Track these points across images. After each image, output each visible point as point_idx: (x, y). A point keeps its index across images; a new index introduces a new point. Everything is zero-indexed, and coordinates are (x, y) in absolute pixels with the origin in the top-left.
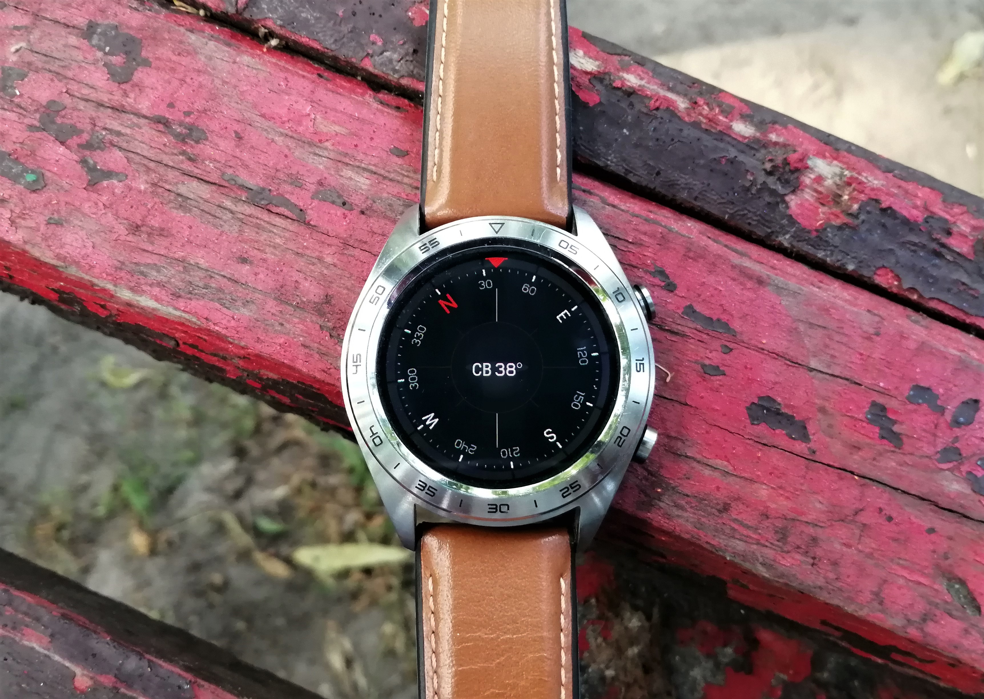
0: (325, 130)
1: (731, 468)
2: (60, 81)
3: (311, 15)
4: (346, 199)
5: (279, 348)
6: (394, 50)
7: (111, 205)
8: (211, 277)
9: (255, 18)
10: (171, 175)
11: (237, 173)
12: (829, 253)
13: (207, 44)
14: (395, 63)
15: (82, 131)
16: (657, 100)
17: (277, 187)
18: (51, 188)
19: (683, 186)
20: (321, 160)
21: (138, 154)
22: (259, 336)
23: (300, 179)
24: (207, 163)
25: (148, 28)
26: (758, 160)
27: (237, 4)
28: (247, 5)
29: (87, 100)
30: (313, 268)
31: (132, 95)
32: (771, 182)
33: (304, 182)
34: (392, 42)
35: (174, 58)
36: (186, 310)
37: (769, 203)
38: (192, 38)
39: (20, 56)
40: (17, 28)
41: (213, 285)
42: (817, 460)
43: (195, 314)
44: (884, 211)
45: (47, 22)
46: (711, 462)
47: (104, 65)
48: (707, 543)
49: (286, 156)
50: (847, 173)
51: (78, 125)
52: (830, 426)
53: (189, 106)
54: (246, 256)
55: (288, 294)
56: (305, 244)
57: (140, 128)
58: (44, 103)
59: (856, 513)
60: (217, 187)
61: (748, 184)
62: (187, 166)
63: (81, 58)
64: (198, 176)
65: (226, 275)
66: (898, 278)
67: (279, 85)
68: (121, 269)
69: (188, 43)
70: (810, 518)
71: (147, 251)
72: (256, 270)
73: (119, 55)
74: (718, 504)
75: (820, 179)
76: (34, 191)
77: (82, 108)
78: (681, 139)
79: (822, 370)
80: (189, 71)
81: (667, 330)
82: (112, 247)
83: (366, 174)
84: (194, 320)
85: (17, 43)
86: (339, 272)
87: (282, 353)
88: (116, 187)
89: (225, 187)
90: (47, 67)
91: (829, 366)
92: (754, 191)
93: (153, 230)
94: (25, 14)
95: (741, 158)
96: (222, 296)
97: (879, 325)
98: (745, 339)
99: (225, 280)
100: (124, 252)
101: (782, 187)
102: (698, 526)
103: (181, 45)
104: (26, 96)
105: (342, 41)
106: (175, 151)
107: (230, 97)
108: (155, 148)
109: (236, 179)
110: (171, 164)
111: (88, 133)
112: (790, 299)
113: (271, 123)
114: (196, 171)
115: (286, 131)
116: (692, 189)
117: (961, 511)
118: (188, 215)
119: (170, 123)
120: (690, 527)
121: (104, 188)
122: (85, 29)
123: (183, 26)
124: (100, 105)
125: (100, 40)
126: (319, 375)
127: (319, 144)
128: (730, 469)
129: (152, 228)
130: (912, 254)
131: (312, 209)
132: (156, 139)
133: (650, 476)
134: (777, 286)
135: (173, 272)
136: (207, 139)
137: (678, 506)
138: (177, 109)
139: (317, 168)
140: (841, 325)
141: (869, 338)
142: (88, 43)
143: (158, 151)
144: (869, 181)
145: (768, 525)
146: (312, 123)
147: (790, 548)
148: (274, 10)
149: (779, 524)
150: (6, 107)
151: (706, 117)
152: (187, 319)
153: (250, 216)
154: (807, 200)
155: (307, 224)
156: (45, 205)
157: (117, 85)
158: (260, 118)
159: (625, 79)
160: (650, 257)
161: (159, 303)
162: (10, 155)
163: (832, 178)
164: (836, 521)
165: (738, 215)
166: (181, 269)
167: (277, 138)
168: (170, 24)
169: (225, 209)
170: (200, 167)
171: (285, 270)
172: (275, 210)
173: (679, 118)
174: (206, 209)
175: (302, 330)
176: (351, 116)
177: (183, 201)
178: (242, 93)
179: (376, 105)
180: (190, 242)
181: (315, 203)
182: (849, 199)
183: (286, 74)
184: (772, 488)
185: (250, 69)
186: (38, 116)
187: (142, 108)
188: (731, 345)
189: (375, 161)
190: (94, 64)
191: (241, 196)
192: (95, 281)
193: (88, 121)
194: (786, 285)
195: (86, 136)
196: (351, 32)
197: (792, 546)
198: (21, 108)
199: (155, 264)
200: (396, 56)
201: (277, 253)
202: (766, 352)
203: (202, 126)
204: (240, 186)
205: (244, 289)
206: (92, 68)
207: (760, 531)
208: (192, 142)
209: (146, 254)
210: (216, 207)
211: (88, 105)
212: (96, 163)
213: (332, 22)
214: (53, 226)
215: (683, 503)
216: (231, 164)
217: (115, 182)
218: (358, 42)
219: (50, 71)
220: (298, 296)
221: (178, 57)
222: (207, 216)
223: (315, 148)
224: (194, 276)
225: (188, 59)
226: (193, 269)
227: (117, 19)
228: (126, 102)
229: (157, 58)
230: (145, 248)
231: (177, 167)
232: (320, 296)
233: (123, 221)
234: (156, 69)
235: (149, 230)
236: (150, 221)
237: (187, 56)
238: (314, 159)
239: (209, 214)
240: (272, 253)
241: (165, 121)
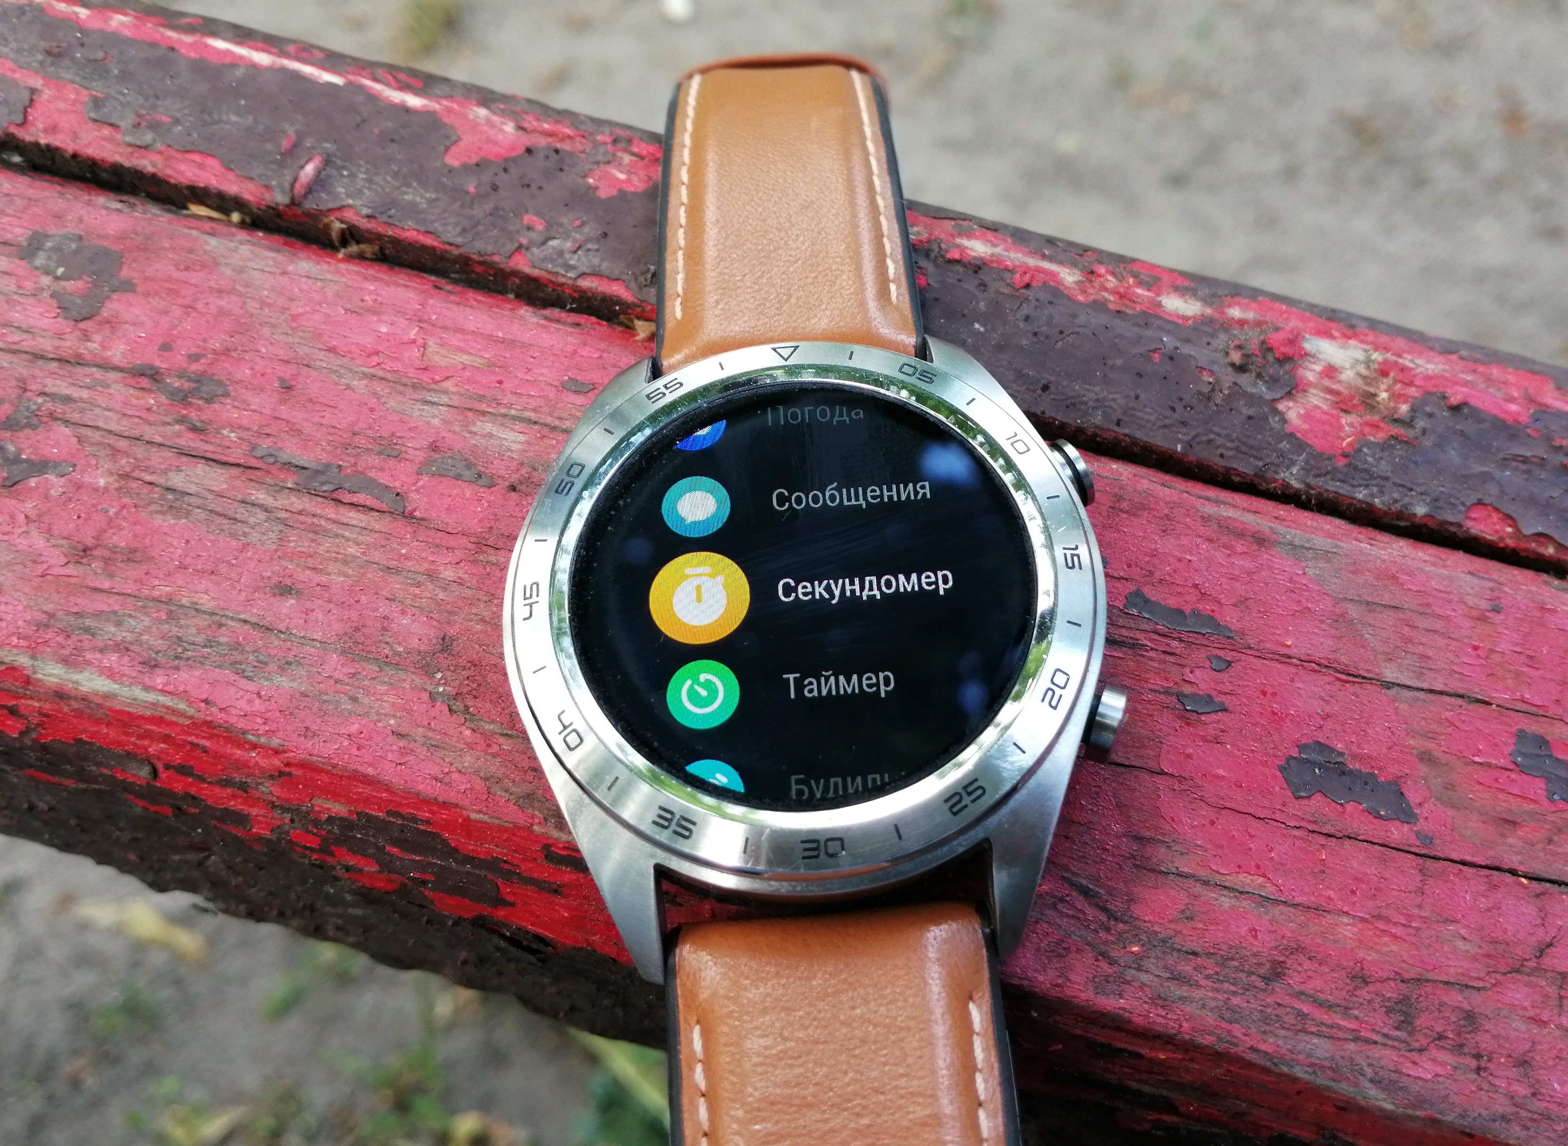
0: (443, 363)
1: (1272, 888)
3: (422, 197)
4: (482, 469)
5: (346, 743)
6: (566, 236)
7: (39, 516)
8: (221, 625)
9: (323, 208)
10: (158, 458)
11: (280, 444)
12: (1375, 489)
13: (236, 250)
14: (567, 256)
16: (1025, 273)
17: (352, 460)
19: (1091, 403)
20: (434, 410)
21: (97, 428)
22: (308, 724)
23: (396, 444)
24: (225, 432)
25: (136, 234)
26: (1216, 351)
27: (292, 190)
28: (310, 189)
29: (15, 352)
30: (417, 591)
31: (98, 338)
32: (1245, 380)
33: (404, 449)
34: (561, 225)
35: (178, 275)
36: (166, 689)
37: (1250, 418)
38: (213, 243)
41: (224, 639)
42: (1439, 854)
43: (184, 695)
44: (1455, 409)
46: (1230, 880)
47: (52, 296)
48: (1252, 1048)
49: (372, 410)
50: (1376, 356)
52: (1450, 786)
53: (198, 346)
54: (288, 582)
55: (369, 642)
56: (403, 551)
57: (108, 386)
59: (1541, 953)
60: (241, 469)
61: (1206, 389)
62: (187, 442)
63: (13, 288)
64: (208, 455)
65: (248, 619)
66: (1509, 518)
67: (362, 301)
68: (47, 626)
69: (204, 251)
70: (1451, 974)
71: (101, 591)
72: (309, 604)
73: (81, 279)
74: (1259, 965)
75: (1331, 371)
78: (1077, 329)
79: (1408, 683)
80: (202, 293)
82: (35, 589)
83: (519, 426)
84: (182, 706)
86: (469, 592)
87: (354, 751)
88: (53, 486)
89: (256, 468)
91: (1420, 676)
92: (1219, 399)
93: (114, 553)
95: (1186, 350)
96: (239, 657)
97: (1496, 594)
98: (1252, 643)
99: (247, 627)
100: (55, 597)
101: (1268, 389)
102: (1227, 1015)
103: (192, 256)
105: (476, 230)
106: (168, 419)
107: (273, 326)
108: (131, 417)
109: (277, 454)
110: (158, 439)
111: (11, 402)
112: (1321, 565)
113: (345, 361)
114: (206, 447)
115: (372, 371)
116: (1110, 407)
118: (184, 521)
119: (162, 374)
120: (1210, 1018)
121: (31, 488)
122: (25, 245)
124: (38, 356)
125: (48, 259)
126: (427, 788)
127: (433, 386)
128: (1269, 890)
129: (113, 550)
130: (1525, 476)
131: (417, 491)
132: (134, 402)
133: (1112, 922)
134: (1291, 543)
135: (147, 622)
137: (1177, 978)
138: (176, 352)
139: (429, 423)
140: (1426, 601)
141: (1483, 618)
142: (28, 266)
143: (136, 420)
144: (1418, 366)
145: (1368, 997)
146: (419, 354)
147: (1424, 1042)
148: (357, 194)
149: (1391, 991)
151: (1115, 292)
152: (168, 708)
153: (300, 513)
154: (1317, 407)
155: (409, 517)
157: (72, 323)
158: (327, 354)
159: (967, 248)
161: (115, 682)
163: (1352, 367)
164: (1504, 974)
165: (1199, 443)
166: (163, 615)
167: (355, 383)
168: (173, 228)
169: (253, 505)
170: (212, 440)
171: (364, 599)
172: (347, 498)
173: (1069, 298)
174: (219, 509)
175: (394, 704)
176: (490, 337)
177: (177, 500)
178: (294, 318)
179: (538, 322)
180: (183, 567)
181: (424, 480)
182: (1389, 399)
183: (376, 286)
184: (1363, 920)
185: (310, 282)
187: (115, 355)
188: (1229, 656)
189: (533, 403)
190: (35, 295)
191: (286, 481)
193: (14, 384)
194: (1308, 542)
196: (491, 215)
197: (1426, 1036)
199: (114, 612)
200: (568, 245)
201: (350, 571)
202: (1294, 661)
203: (220, 376)
204: (284, 464)
205: (283, 640)
206: (30, 301)
207: (1356, 1012)
208: (200, 402)
209: (97, 596)
210: (236, 504)
211: (15, 359)
212: (20, 451)
213: (458, 204)
215: (1187, 968)
216: (268, 431)
217: (52, 477)
218: (502, 229)
220: (387, 643)
221: (185, 274)
222: (220, 520)
223: (425, 392)
224: (188, 626)
225: (202, 275)
226: (186, 615)
227: (82, 226)
228: (86, 349)
229: (147, 279)
230: (97, 584)
231: (169, 444)
232: (430, 640)
233: (60, 542)
234: (143, 294)
235: (107, 553)
236: (111, 538)
237: (200, 271)
238: (423, 410)
239: (224, 516)
240: (341, 573)
241: (153, 372)
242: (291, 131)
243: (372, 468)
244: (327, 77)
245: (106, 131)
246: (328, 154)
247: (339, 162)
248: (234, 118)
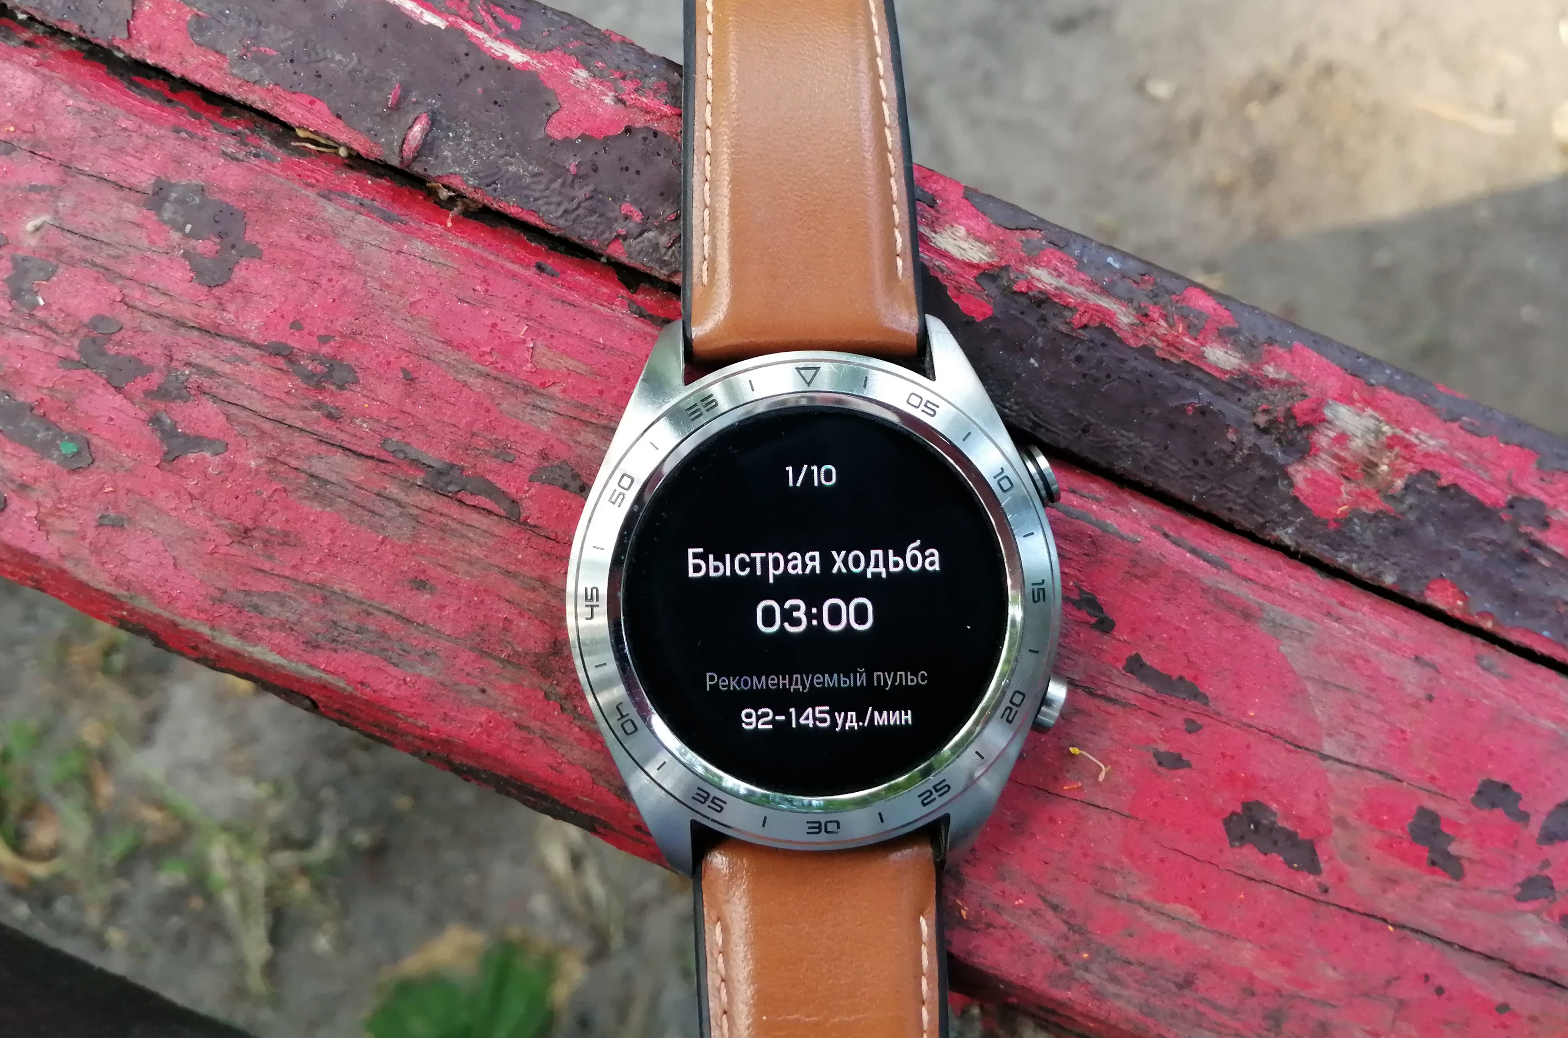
0: (550, 366)
1: (1197, 917)
2: (111, 282)
3: (525, 169)
4: (586, 481)
5: (479, 729)
6: (662, 229)
7: (202, 494)
8: (369, 614)
9: (432, 173)
10: (300, 442)
11: (408, 439)
12: (1354, 556)
13: (353, 219)
14: (665, 251)
15: (151, 369)
16: (1085, 311)
17: (473, 462)
18: (102, 465)
19: (1124, 449)
20: (543, 415)
21: (244, 408)
22: (446, 710)
23: (510, 448)
24: (358, 421)
25: (256, 190)
26: (1245, 408)
27: (401, 151)
28: (418, 152)
29: (158, 316)
30: (532, 596)
31: (232, 307)
32: (1266, 444)
33: (517, 454)
34: (657, 217)
35: (299, 244)
36: (327, 667)
37: (1262, 479)
38: (330, 210)
39: (42, 238)
40: (34, 189)
41: (373, 627)
42: (1330, 900)
43: (343, 675)
44: (1444, 490)
45: (85, 178)
46: (1167, 908)
47: (183, 256)
49: (488, 411)
50: (1387, 429)
51: (143, 357)
52: (1353, 846)
53: (326, 328)
54: (423, 577)
55: (493, 640)
56: (520, 556)
57: (248, 363)
58: (86, 320)
59: (1389, 982)
60: (374, 462)
61: (1228, 448)
62: (324, 428)
63: (145, 243)
64: (346, 444)
65: (392, 609)
66: (1462, 595)
67: (474, 290)
68: (221, 601)
69: (322, 218)
70: (1318, 991)
71: (263, 571)
72: (441, 600)
73: (209, 239)
74: (1177, 975)
75: (1342, 438)
76: (74, 471)
77: (151, 329)
78: (1123, 375)
79: (1340, 756)
80: (324, 267)
81: (1100, 696)
82: (205, 565)
84: (342, 684)
85: (36, 216)
87: (484, 737)
88: (210, 463)
89: (389, 462)
90: (89, 257)
91: (1352, 751)
92: (1238, 458)
93: (272, 535)
94: (49, 164)
95: (1218, 405)
96: (387, 645)
97: (1433, 683)
98: (1223, 708)
99: (390, 618)
100: (224, 573)
101: (1284, 452)
102: (1146, 1010)
103: (312, 223)
104: (55, 308)
105: (576, 213)
106: (306, 403)
107: (394, 311)
108: (273, 398)
109: (407, 449)
110: (300, 425)
111: (160, 371)
112: (1296, 644)
113: (461, 355)
114: (341, 436)
115: (487, 369)
116: (1140, 454)
117: (1552, 977)
118: (328, 509)
119: (296, 354)
120: (1132, 1011)
121: (191, 464)
122: (150, 192)
123: (313, 186)
124: (179, 323)
125: (175, 213)
126: (544, 772)
127: (541, 390)
129: (268, 531)
130: (1487, 556)
131: (530, 498)
132: (273, 383)
133: (1071, 933)
134: (1273, 621)
135: (306, 605)
136: (356, 382)
137: (1113, 979)
138: (306, 331)
139: (538, 430)
140: (1372, 685)
141: (1416, 705)
142: (155, 218)
143: (277, 402)
144: (1422, 441)
145: (1253, 1006)
146: (527, 355)
148: (462, 161)
149: (1270, 1003)
150: (22, 326)
151: (1162, 339)
152: (331, 683)
153: (430, 511)
154: (1323, 472)
155: (523, 523)
156: (94, 495)
157: (206, 289)
158: (445, 346)
159: (1034, 277)
160: (1073, 576)
161: (285, 658)
162: (32, 409)
163: (1362, 435)
164: (1357, 996)
165: (1213, 495)
166: (320, 602)
167: (472, 380)
168: (290, 184)
169: (388, 499)
170: (347, 428)
171: (488, 600)
172: (469, 499)
173: (1121, 341)
174: (358, 500)
175: (515, 700)
176: (593, 343)
177: (321, 487)
178: (413, 305)
179: (633, 322)
180: (332, 555)
181: (536, 487)
182: (1389, 471)
183: (485, 272)
184: (1262, 947)
185: (426, 263)
186: (76, 342)
187: (250, 329)
188: (1201, 719)
190: (167, 253)
191: (416, 478)
192: (178, 620)
193: (159, 351)
194: (1288, 620)
195: (157, 378)
196: (591, 198)
197: (1288, 1037)
198: (49, 328)
199: (276, 593)
200: (666, 239)
201: (475, 571)
202: (1254, 730)
203: (349, 360)
204: (414, 460)
205: (426, 633)
206: (164, 259)
207: (1241, 1016)
208: (333, 388)
209: (261, 575)
210: (374, 497)
211: (159, 323)
212: (175, 423)
213: (559, 181)
214: (108, 530)
215: (1123, 974)
216: (395, 423)
217: (208, 455)
218: (602, 215)
219: (95, 265)
220: (508, 643)
221: (308, 242)
222: (360, 511)
223: (534, 395)
224: (341, 612)
225: (324, 244)
226: (338, 601)
227: (203, 175)
228: (222, 319)
229: (271, 244)
230: (259, 565)
231: (308, 429)
232: (544, 643)
233: (224, 522)
234: (269, 262)
235: (266, 536)
236: (267, 521)
237: (320, 241)
238: (533, 414)
239: (363, 507)
240: (467, 573)
241: (288, 352)
242: (396, 79)
243: (490, 471)
244: (429, 18)
245: (212, 58)
246: (433, 113)
247: (444, 121)
248: (338, 57)
